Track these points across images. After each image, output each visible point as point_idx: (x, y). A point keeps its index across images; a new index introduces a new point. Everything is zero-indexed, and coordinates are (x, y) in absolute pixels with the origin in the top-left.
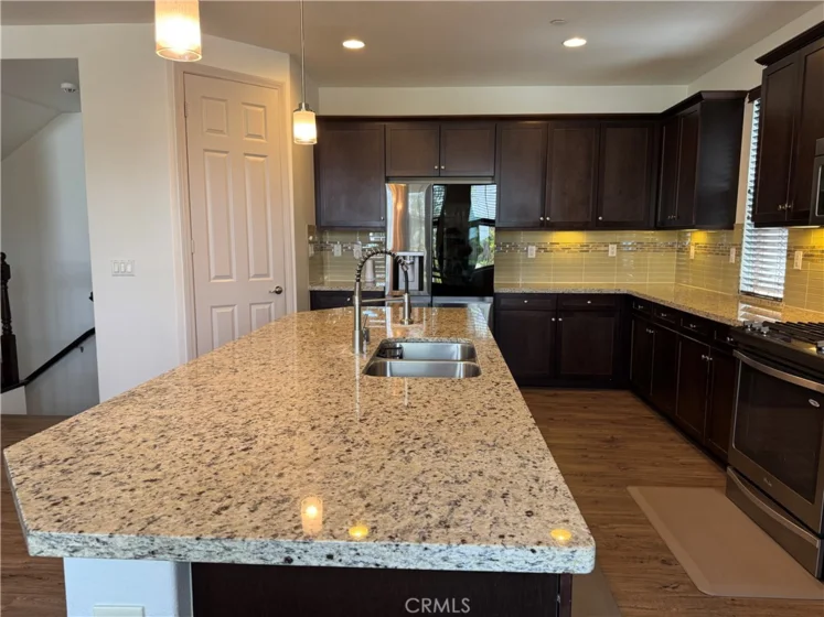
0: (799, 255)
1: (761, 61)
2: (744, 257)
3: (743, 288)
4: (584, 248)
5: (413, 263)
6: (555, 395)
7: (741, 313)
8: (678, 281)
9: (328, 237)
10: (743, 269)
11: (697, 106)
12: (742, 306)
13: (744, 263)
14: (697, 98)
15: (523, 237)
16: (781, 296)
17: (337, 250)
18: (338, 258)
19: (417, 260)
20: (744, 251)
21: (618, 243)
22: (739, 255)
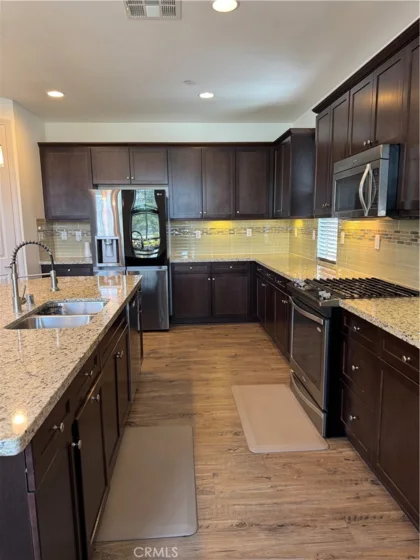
0: (343, 234)
1: (315, 110)
2: (319, 236)
3: (319, 255)
4: (232, 232)
5: (112, 244)
6: (211, 329)
7: (319, 272)
8: (290, 251)
9: (57, 227)
10: (319, 243)
11: (289, 139)
12: (319, 267)
13: (319, 239)
14: (289, 133)
15: (192, 225)
16: (335, 260)
17: (64, 236)
18: (64, 241)
19: (115, 242)
20: (319, 232)
21: (252, 228)
22: (316, 235)
